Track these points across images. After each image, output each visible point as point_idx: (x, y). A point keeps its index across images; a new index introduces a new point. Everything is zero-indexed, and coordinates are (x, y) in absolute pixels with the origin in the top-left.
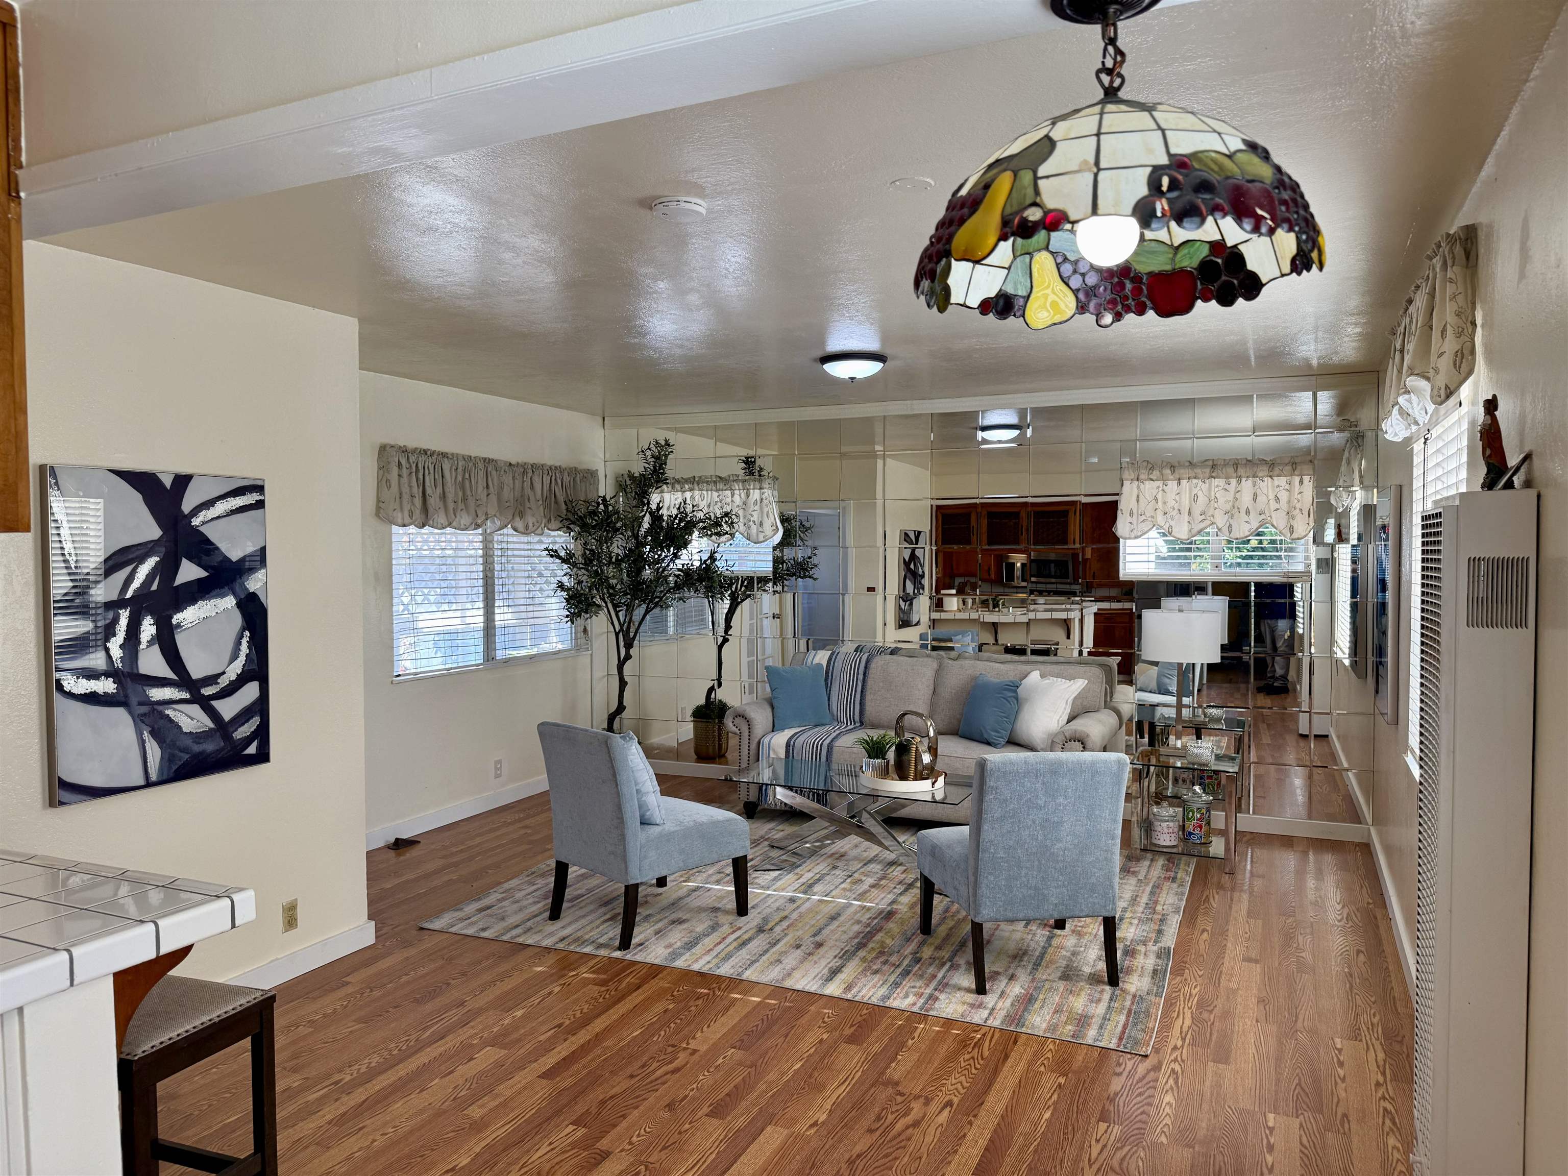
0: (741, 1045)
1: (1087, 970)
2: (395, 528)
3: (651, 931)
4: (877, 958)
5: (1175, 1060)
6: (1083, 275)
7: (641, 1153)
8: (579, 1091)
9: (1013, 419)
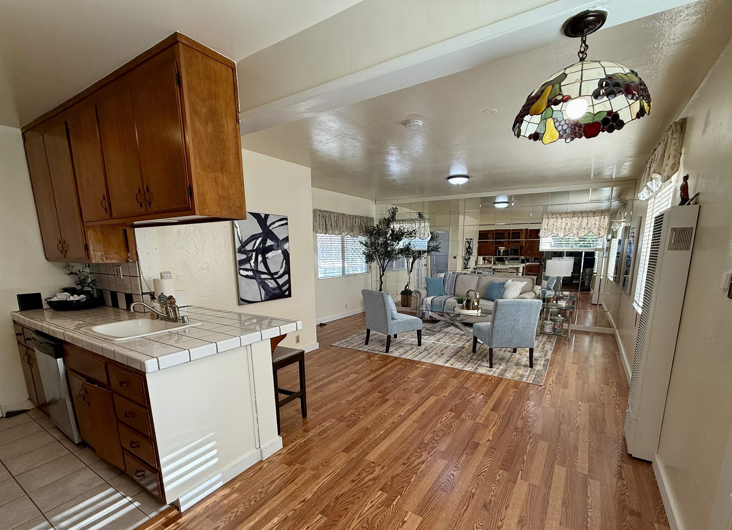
0: (422, 377)
1: (523, 363)
2: (318, 234)
3: (394, 349)
4: (460, 358)
5: (550, 387)
6: (562, 126)
7: (397, 400)
8: (379, 385)
9: (506, 200)
